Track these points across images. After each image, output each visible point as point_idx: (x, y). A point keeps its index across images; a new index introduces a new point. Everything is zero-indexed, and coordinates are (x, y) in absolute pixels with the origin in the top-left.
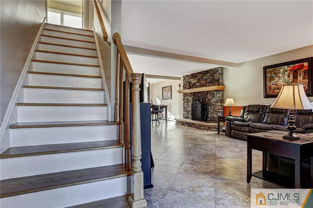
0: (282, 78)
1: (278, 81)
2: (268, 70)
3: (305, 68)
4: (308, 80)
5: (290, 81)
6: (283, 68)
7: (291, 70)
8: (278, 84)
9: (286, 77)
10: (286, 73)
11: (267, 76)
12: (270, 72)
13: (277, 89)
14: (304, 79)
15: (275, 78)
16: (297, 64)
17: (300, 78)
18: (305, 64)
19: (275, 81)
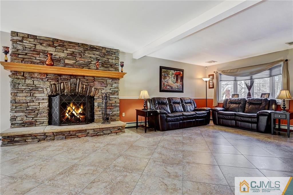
0: (171, 78)
1: (169, 80)
2: (163, 70)
3: (181, 75)
4: (182, 83)
5: (175, 81)
6: (172, 72)
7: (175, 75)
8: (169, 82)
9: (173, 78)
10: (173, 75)
11: (162, 74)
12: (164, 72)
13: (168, 86)
14: (181, 81)
15: (167, 77)
16: (178, 72)
17: (179, 81)
18: (181, 73)
19: (167, 79)
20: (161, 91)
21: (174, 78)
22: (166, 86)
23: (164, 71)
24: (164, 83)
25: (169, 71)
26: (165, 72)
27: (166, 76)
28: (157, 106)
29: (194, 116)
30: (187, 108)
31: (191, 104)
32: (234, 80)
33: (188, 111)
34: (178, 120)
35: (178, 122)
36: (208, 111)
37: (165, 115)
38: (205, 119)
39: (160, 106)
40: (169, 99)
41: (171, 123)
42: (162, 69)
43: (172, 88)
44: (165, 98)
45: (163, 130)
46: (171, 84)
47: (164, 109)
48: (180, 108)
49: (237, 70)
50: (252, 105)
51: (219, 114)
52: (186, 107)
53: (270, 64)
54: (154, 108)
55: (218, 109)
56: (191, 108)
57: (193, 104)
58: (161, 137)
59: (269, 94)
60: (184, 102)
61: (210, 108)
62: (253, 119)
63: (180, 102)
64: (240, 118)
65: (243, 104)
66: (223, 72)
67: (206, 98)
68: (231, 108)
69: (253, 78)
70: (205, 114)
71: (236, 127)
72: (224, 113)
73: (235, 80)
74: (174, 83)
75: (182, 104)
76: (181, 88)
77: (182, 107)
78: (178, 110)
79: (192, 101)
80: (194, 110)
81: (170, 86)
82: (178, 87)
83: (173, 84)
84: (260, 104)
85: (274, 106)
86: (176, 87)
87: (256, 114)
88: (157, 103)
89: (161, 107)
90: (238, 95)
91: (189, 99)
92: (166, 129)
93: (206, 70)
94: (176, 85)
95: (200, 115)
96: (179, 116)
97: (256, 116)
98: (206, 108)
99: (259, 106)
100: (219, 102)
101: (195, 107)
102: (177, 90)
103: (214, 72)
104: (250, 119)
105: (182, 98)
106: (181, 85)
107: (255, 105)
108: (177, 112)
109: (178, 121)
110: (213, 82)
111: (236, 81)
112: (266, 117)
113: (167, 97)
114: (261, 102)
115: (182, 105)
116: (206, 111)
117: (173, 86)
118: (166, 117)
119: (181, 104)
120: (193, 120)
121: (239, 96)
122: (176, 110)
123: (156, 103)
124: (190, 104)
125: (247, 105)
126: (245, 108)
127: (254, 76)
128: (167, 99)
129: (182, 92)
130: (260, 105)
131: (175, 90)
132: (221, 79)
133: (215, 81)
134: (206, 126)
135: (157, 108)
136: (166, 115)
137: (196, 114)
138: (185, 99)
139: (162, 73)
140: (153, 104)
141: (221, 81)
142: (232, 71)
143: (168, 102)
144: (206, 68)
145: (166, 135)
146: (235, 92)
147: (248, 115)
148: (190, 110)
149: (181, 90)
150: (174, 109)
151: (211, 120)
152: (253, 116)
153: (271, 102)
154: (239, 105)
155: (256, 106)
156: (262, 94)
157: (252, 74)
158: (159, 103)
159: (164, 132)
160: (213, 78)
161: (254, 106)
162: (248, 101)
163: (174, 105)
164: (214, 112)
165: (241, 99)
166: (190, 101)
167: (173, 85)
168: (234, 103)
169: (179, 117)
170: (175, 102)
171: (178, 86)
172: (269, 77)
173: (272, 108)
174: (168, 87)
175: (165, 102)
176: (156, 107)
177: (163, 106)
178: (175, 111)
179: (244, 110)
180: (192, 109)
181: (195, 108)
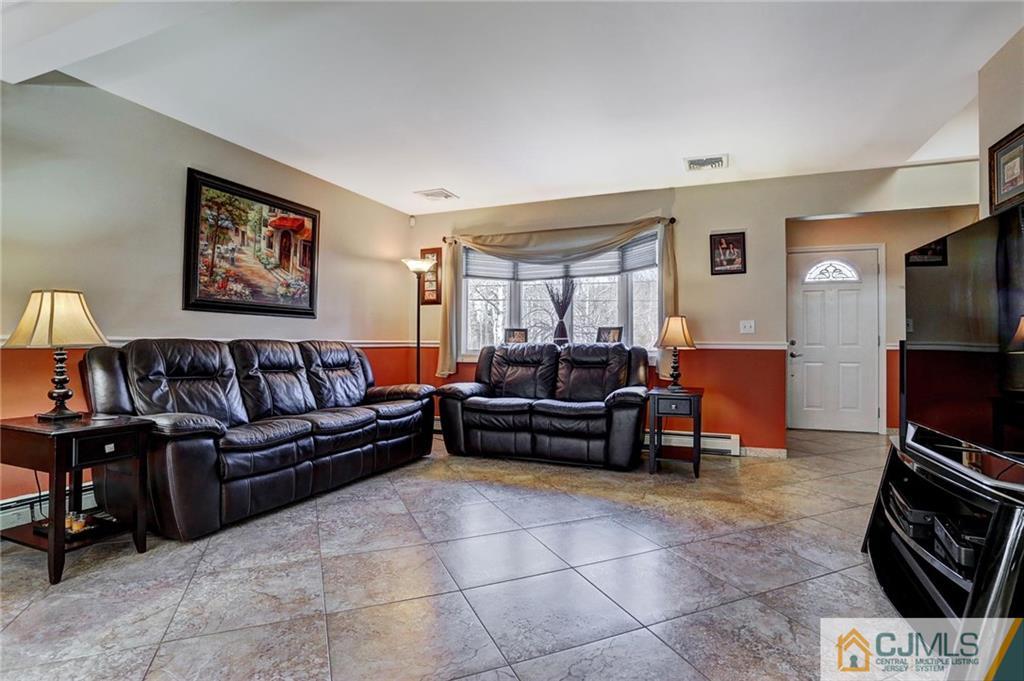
0: (252, 244)
2: (208, 193)
3: (307, 236)
4: (309, 272)
5: (272, 260)
6: (258, 211)
7: (277, 227)
8: (238, 260)
9: (264, 244)
10: (264, 229)
11: (203, 214)
12: (217, 204)
13: (236, 281)
14: (303, 264)
15: (231, 234)
16: (292, 216)
17: (295, 259)
18: (308, 224)
19: (231, 246)
20: (192, 302)
21: (270, 246)
22: (226, 280)
23: (211, 200)
24: (213, 265)
25: (243, 203)
26: (220, 206)
27: (227, 228)
28: (164, 387)
29: (367, 428)
30: (335, 390)
31: (349, 369)
32: (510, 275)
33: (337, 405)
34: (290, 461)
35: (292, 469)
36: (425, 401)
37: (210, 442)
38: (412, 435)
39: (182, 389)
40: (241, 350)
41: (246, 481)
42: (204, 188)
43: (256, 291)
44: (216, 342)
45: (198, 531)
46: (253, 273)
47: (209, 403)
48: (298, 394)
49: (525, 236)
50: (580, 370)
51: (469, 409)
52: (328, 385)
53: (630, 227)
54: (139, 404)
55: (466, 387)
56: (353, 388)
57: (361, 371)
58: (180, 592)
59: (620, 329)
60: (319, 362)
61: (431, 388)
62: (592, 424)
63: (301, 363)
64: (548, 422)
65: (551, 365)
66: (479, 241)
67: (418, 343)
68: (509, 384)
69: (572, 274)
70: (415, 415)
71: (534, 456)
72: (491, 405)
73: (515, 278)
74: (270, 270)
75: (308, 372)
76: (306, 295)
77: (307, 387)
78: (288, 402)
79: (354, 357)
80: (368, 400)
81: (248, 284)
82: (292, 290)
83: (264, 272)
84: (604, 365)
85: (642, 371)
86: (281, 290)
87: (603, 404)
88: (161, 368)
89: (190, 395)
90: (526, 331)
91: (339, 347)
92: (218, 525)
93: (412, 227)
94: (279, 282)
95: (394, 421)
96: (296, 437)
97: (601, 412)
98: (413, 387)
99: (600, 371)
100: (460, 360)
101: (369, 385)
102: (282, 302)
103: (444, 239)
104: (582, 425)
105: (309, 342)
106: (303, 284)
107: (589, 368)
108: (285, 413)
109: (289, 467)
110: (437, 281)
111: (518, 280)
112: (634, 413)
113: (230, 340)
114: (604, 358)
115: (309, 378)
116: (416, 400)
117: (262, 283)
118: (215, 456)
119: (303, 373)
120: (365, 448)
121: (530, 335)
122: (280, 405)
123: (160, 373)
124: (347, 372)
125: (562, 371)
126: (555, 380)
127: (577, 268)
128: (226, 350)
129: (309, 313)
130: (604, 369)
131: (271, 303)
132: (467, 270)
133: (446, 275)
134: (421, 464)
135: (164, 398)
136: (216, 443)
137: (379, 416)
138: (323, 348)
139: (198, 212)
140: (134, 376)
141: (467, 276)
142: (509, 241)
143: (231, 365)
144: (412, 219)
145: (214, 573)
146: (513, 321)
147: (575, 409)
148: (348, 396)
149: (305, 305)
150: (269, 401)
151: (438, 432)
152: (593, 412)
153: (633, 357)
154: (535, 372)
155: (592, 371)
156: (601, 331)
157: (568, 257)
158: (175, 373)
159: (201, 545)
160: (438, 265)
161: (584, 372)
162: (564, 355)
163: (270, 377)
164: (449, 401)
165: (542, 348)
166: (345, 356)
167: (262, 277)
168: (516, 363)
169: (294, 444)
170: (275, 360)
171: (288, 286)
172: (619, 273)
173: (638, 379)
174: (238, 287)
175: (217, 362)
176: (157, 394)
177: (205, 388)
178: (275, 407)
179: (555, 387)
180: (357, 393)
181: (370, 390)
